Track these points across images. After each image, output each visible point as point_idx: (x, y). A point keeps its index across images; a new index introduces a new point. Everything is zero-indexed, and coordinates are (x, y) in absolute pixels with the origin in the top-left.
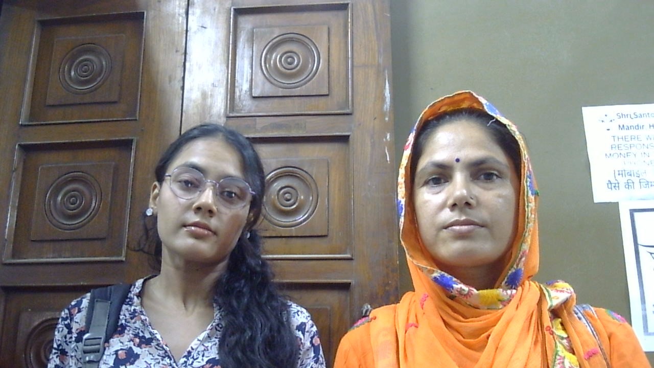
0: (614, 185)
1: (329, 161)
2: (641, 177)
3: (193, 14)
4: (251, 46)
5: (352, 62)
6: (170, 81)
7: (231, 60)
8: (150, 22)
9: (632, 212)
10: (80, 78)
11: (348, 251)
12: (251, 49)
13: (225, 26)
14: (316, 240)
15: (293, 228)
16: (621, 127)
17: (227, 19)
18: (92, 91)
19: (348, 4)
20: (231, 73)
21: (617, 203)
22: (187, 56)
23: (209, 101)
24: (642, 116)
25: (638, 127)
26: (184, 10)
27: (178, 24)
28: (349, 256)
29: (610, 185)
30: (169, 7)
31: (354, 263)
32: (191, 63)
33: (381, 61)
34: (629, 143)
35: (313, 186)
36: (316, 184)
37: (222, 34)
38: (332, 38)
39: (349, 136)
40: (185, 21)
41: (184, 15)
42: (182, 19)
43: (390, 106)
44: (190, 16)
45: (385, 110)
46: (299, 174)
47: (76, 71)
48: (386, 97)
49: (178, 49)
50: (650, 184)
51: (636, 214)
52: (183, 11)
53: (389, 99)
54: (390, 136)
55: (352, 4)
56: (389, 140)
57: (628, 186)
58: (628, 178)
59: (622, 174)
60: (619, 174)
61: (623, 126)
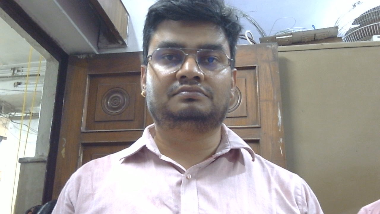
5: (260, 99)
10: (113, 106)
18: (120, 114)
19: (256, 67)
33: (275, 98)
38: (248, 85)
39: (259, 140)
43: (282, 123)
45: (279, 125)
47: (110, 102)
48: (279, 118)
53: (281, 119)
54: (282, 140)
55: (258, 67)
56: (282, 142)
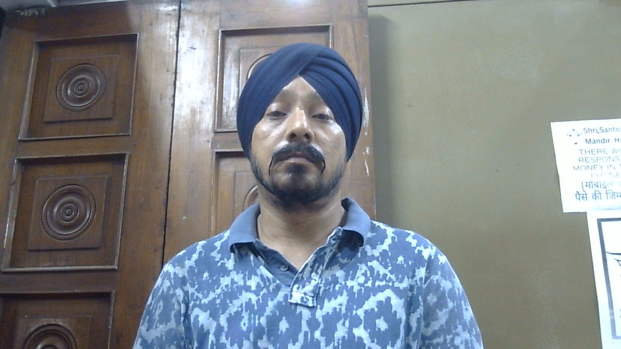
0: (582, 196)
2: (607, 189)
3: (183, 36)
4: (238, 66)
6: (161, 99)
7: (219, 79)
8: (142, 44)
9: (600, 221)
10: (76, 96)
12: (238, 68)
13: (214, 47)
16: (588, 141)
17: (215, 41)
18: (88, 108)
19: (329, 26)
20: (219, 91)
21: (585, 213)
22: (178, 75)
23: (198, 117)
24: (608, 130)
26: (175, 33)
27: (169, 45)
29: (578, 196)
30: (161, 29)
32: (182, 82)
33: (360, 79)
34: (594, 156)
37: (210, 54)
40: (176, 43)
41: (175, 37)
42: (172, 41)
43: (369, 122)
44: (180, 38)
45: (365, 125)
47: (72, 90)
49: (169, 69)
50: (616, 195)
51: (603, 224)
52: (173, 33)
53: (368, 115)
54: (369, 151)
55: (333, 26)
56: (368, 153)
57: (596, 196)
58: (595, 190)
59: (589, 185)
60: (587, 186)
61: (590, 140)
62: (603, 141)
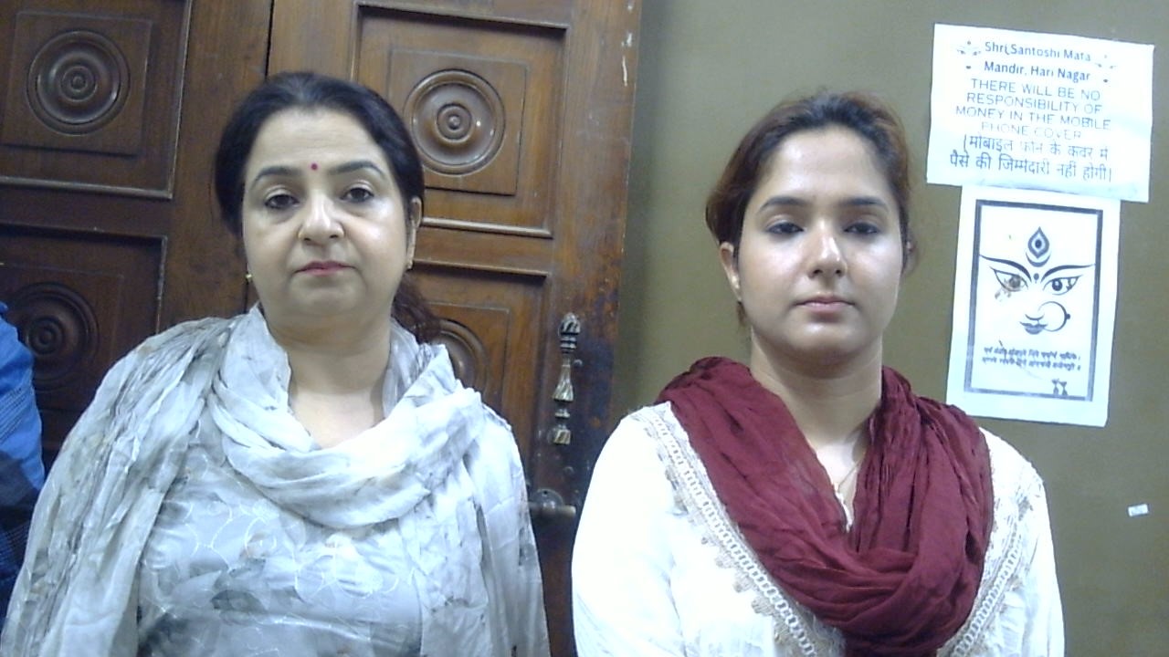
0: (959, 158)
1: (528, 68)
2: (1003, 151)
9: (980, 203)
11: (545, 223)
14: (495, 200)
15: (460, 176)
16: (989, 66)
21: (960, 188)
24: (1024, 52)
25: (1014, 69)
28: (545, 232)
29: (954, 158)
31: (554, 244)
34: (995, 93)
35: (498, 108)
36: (503, 107)
39: (564, 30)
46: (475, 85)
50: (1014, 163)
51: (985, 209)
54: (633, 41)
56: (630, 46)
57: (982, 162)
58: (983, 150)
59: (976, 143)
60: (971, 143)
61: (992, 64)
62: (1012, 69)
